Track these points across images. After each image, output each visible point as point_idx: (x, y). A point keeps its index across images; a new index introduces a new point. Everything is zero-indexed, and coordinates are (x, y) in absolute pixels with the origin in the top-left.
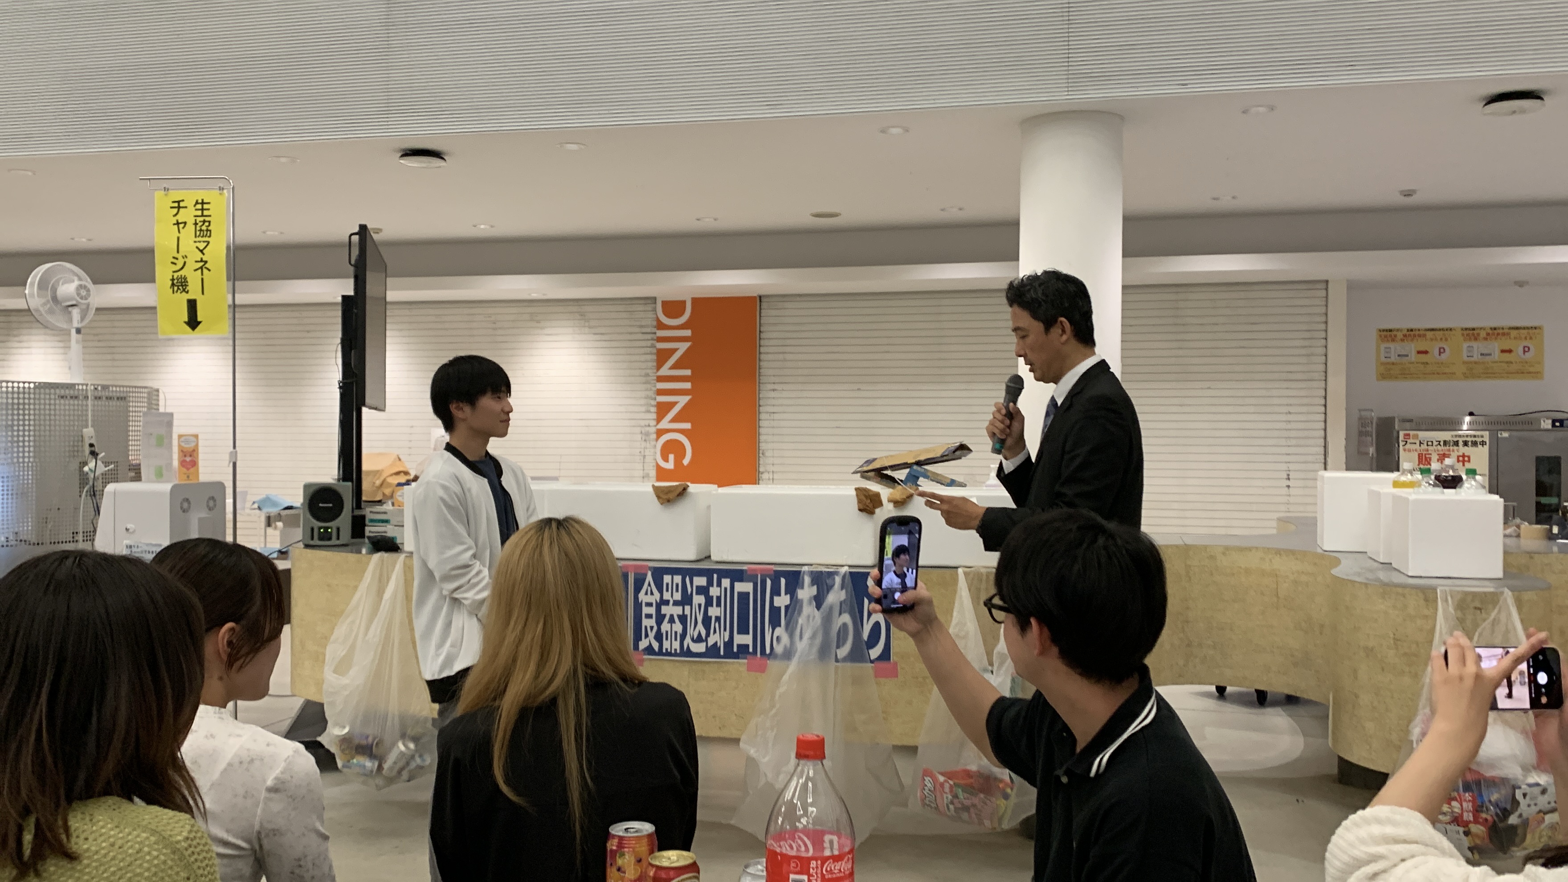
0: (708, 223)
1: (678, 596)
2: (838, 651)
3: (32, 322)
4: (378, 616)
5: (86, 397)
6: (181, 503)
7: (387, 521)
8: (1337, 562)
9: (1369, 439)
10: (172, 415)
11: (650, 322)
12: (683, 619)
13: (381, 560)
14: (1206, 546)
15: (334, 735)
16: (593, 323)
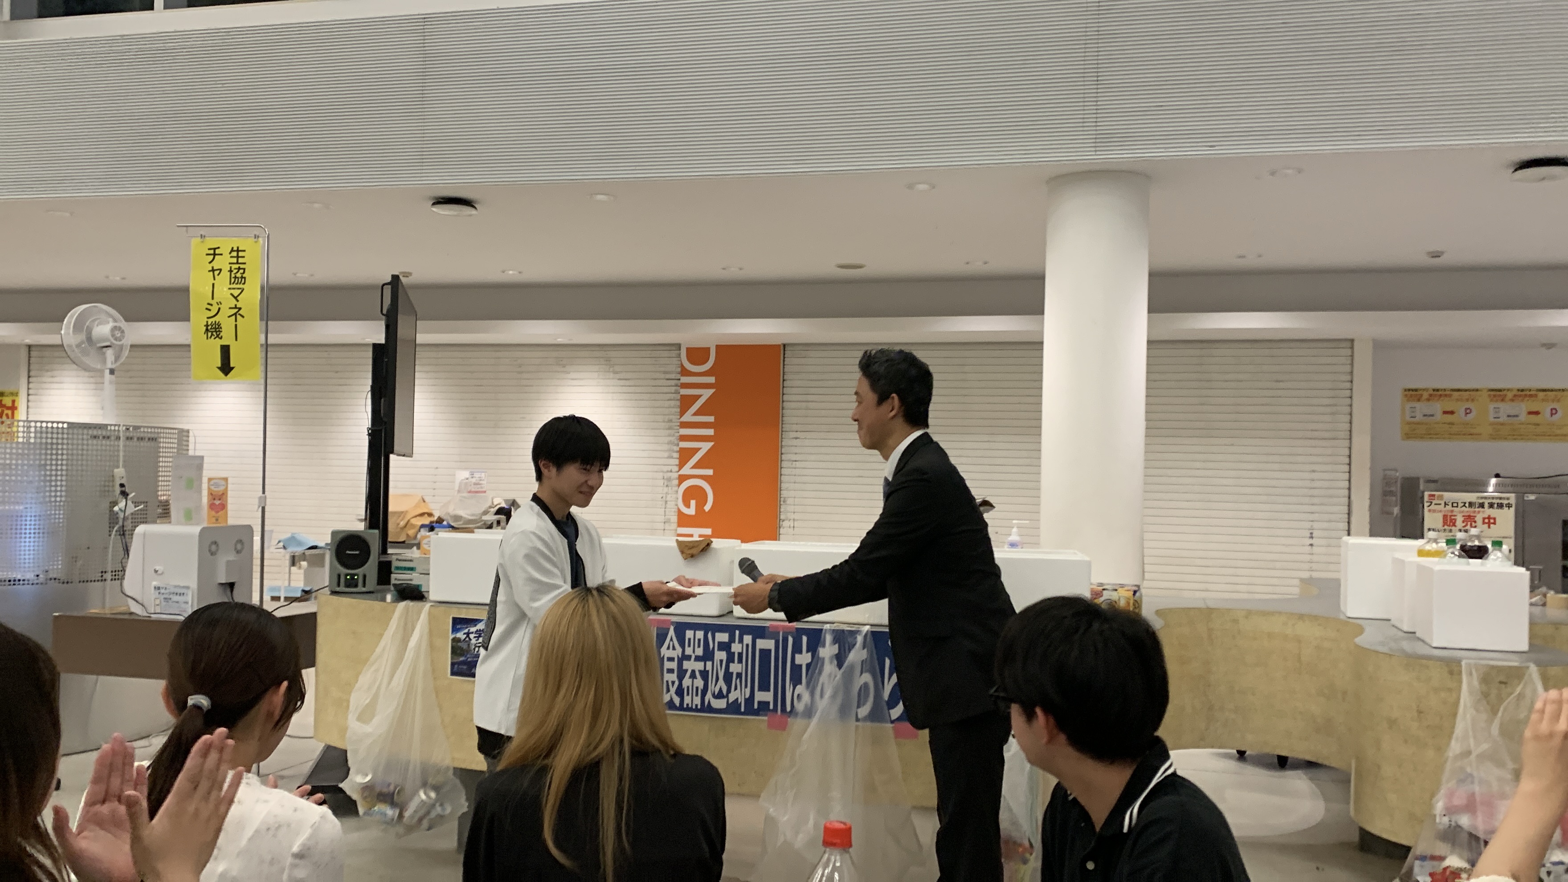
0: (734, 273)
1: (700, 652)
2: (859, 710)
3: (63, 357)
4: (402, 665)
5: (118, 438)
6: (210, 546)
7: (412, 569)
8: (1360, 630)
9: (1394, 498)
10: (202, 458)
11: (674, 368)
12: (704, 674)
13: (407, 609)
14: (1229, 610)
15: (356, 782)
16: (617, 368)
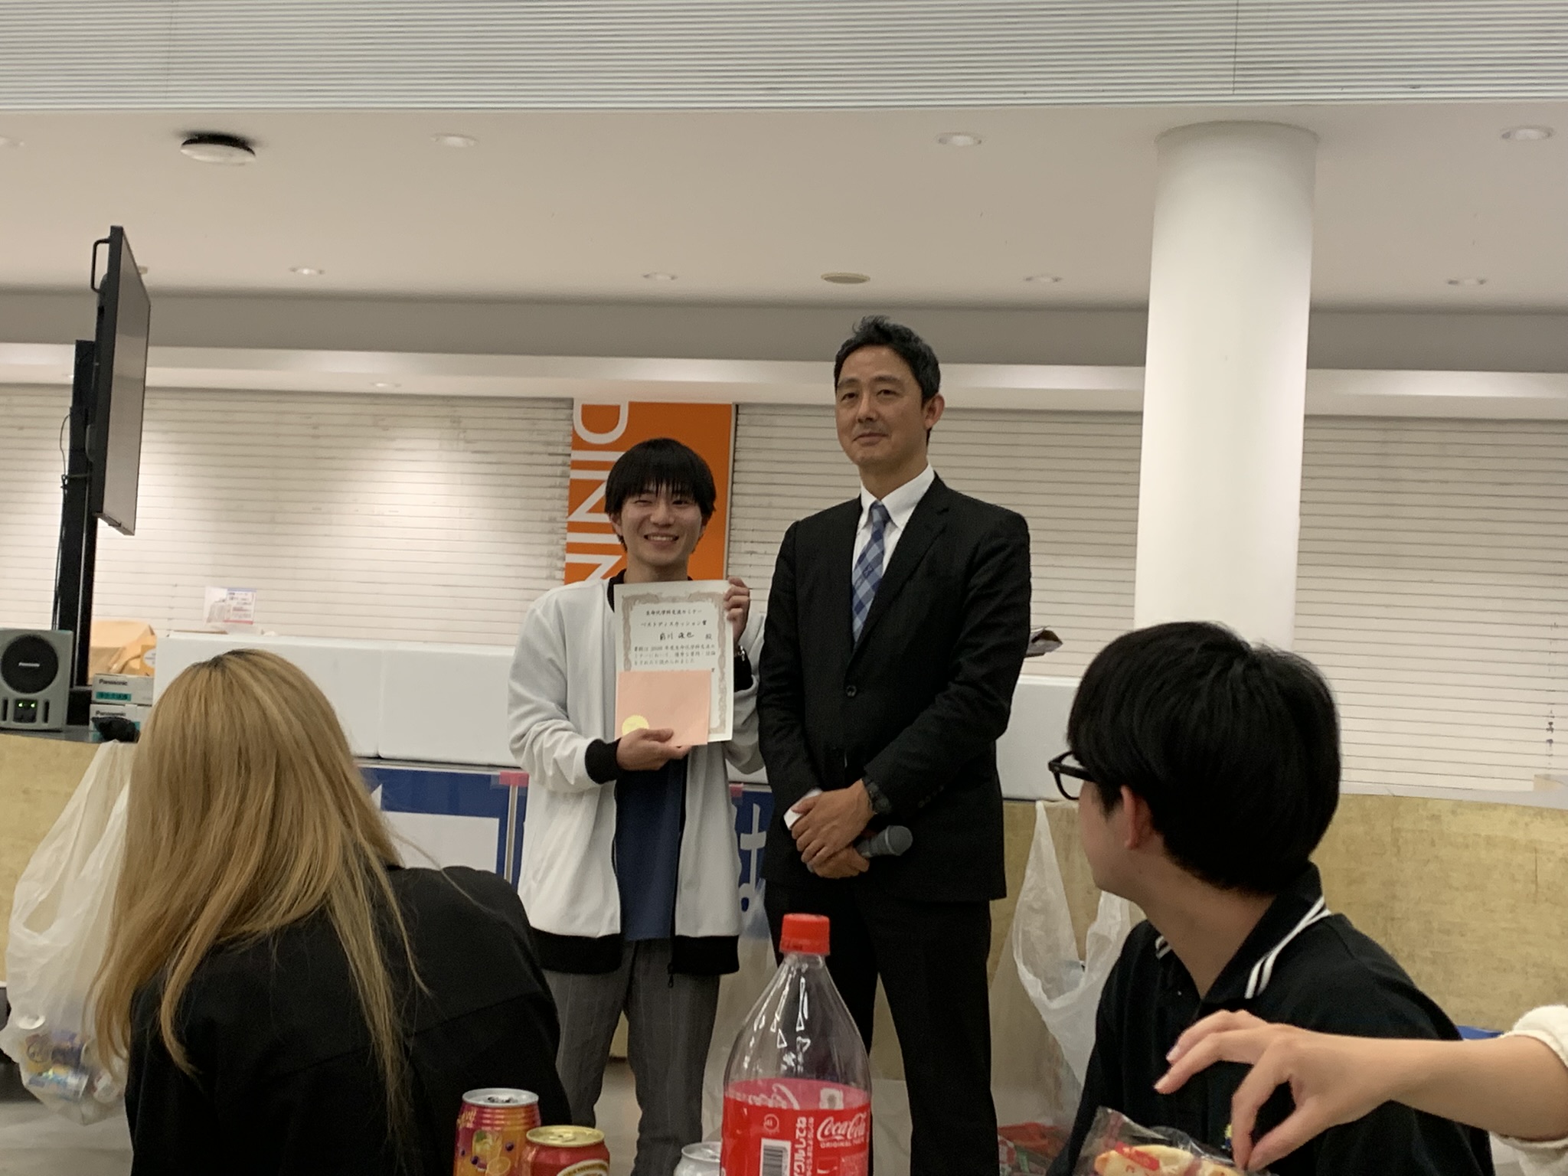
0: (662, 285)
4: (101, 841)
7: (125, 697)
11: (562, 437)
13: (114, 753)
14: (1426, 800)
15: (18, 1028)
16: (471, 435)
